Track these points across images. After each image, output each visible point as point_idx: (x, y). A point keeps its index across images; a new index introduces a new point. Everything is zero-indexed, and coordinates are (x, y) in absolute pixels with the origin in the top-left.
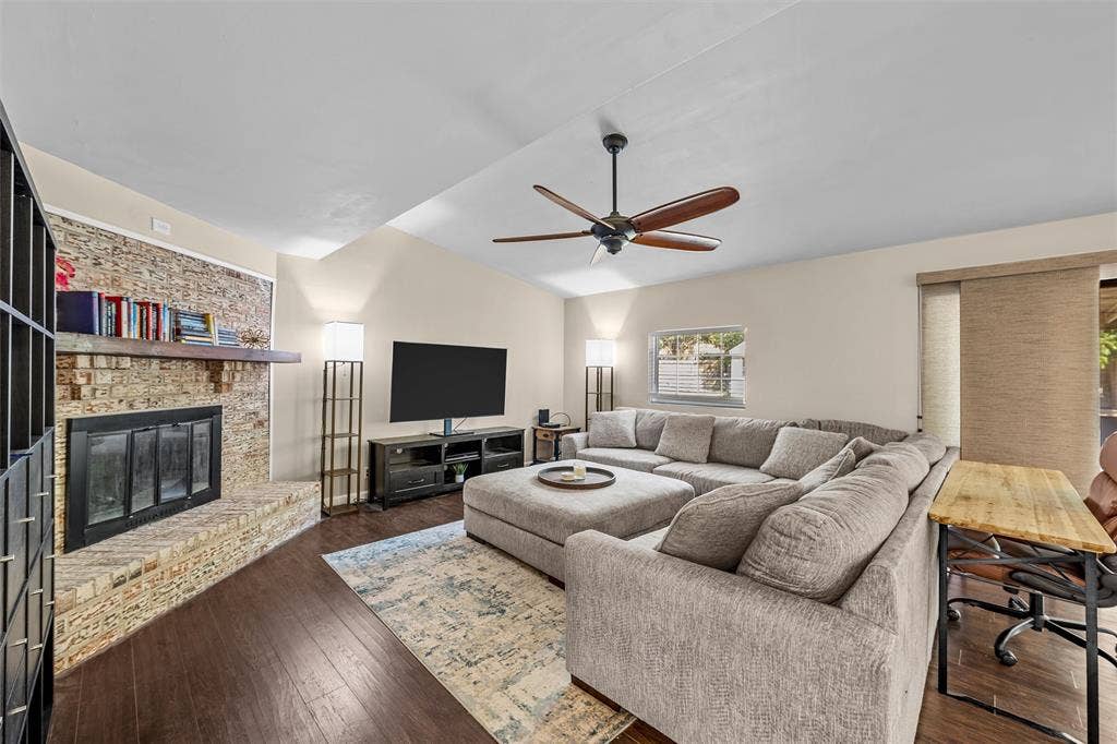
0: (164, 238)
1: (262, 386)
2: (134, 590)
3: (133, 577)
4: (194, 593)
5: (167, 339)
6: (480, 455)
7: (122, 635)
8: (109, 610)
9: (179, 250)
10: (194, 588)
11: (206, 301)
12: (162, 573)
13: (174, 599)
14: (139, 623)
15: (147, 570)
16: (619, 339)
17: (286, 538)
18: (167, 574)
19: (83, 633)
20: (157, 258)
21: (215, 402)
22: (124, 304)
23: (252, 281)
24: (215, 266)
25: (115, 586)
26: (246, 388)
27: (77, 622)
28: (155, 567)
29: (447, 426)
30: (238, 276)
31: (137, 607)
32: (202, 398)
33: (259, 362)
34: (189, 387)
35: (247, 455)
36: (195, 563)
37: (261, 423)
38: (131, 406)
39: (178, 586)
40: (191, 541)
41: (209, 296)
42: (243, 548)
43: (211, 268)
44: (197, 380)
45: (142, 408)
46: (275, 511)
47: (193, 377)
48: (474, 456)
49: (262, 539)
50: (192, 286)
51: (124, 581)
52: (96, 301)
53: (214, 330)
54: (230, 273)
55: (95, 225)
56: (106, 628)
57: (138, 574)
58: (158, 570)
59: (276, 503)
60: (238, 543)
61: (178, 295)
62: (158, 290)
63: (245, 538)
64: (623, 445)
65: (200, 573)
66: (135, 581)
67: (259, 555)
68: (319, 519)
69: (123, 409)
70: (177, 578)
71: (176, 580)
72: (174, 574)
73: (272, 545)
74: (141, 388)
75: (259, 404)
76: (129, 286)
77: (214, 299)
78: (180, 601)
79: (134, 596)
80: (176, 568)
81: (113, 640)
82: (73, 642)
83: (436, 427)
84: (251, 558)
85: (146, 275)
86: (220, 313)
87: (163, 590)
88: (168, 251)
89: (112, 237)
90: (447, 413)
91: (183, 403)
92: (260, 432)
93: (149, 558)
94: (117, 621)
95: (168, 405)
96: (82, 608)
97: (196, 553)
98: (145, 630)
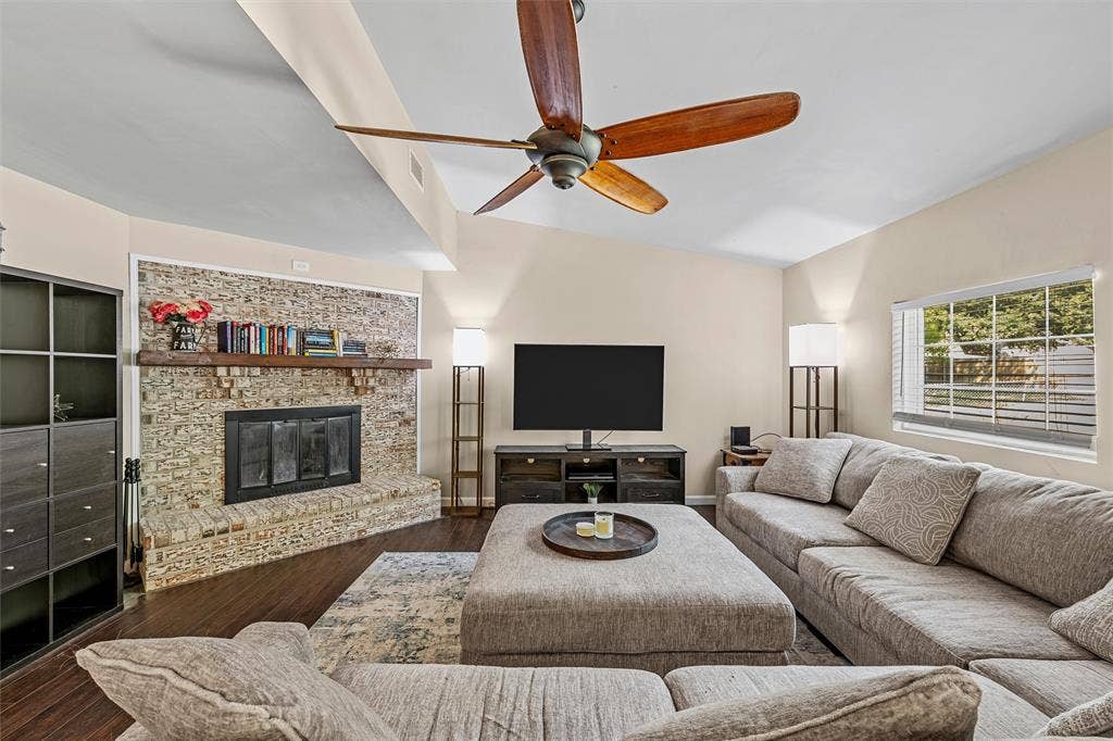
0: (300, 275)
1: (407, 389)
2: (222, 543)
3: (219, 533)
4: (281, 556)
5: (294, 353)
6: (615, 478)
7: (211, 574)
8: (198, 552)
9: (317, 282)
10: (280, 552)
11: (346, 320)
12: (249, 535)
13: (260, 557)
14: (226, 569)
15: (234, 530)
16: (848, 322)
17: (389, 528)
18: (253, 537)
19: (177, 565)
20: (297, 291)
21: (356, 402)
22: (252, 328)
23: (396, 299)
24: (354, 291)
25: (205, 536)
26: (390, 391)
27: (173, 556)
28: (242, 529)
29: (587, 438)
30: (379, 296)
31: (225, 556)
32: (343, 400)
33: (404, 369)
34: (330, 391)
35: (392, 449)
36: (282, 533)
37: (407, 422)
38: (277, 404)
39: (264, 548)
40: (278, 515)
41: (349, 316)
42: (335, 528)
43: (350, 292)
44: (338, 385)
45: (287, 406)
46: (376, 501)
47: (334, 382)
48: (609, 478)
49: (361, 525)
50: (331, 309)
51: (213, 535)
52: (229, 328)
53: (339, 343)
54: (369, 294)
55: (245, 274)
56: (196, 565)
57: (226, 531)
58: (245, 532)
59: (379, 494)
60: (330, 523)
61: (320, 317)
62: (299, 315)
63: (338, 521)
64: (806, 496)
65: (287, 542)
66: (222, 536)
67: (356, 537)
68: (438, 516)
69: (271, 406)
70: (263, 541)
71: (262, 542)
72: (259, 538)
73: (372, 532)
74: (285, 390)
75: (405, 405)
76: (275, 314)
77: (354, 317)
78: (266, 560)
79: (222, 547)
80: (262, 533)
81: (203, 576)
82: (170, 569)
83: (575, 438)
84: (346, 538)
85: (289, 304)
86: (361, 329)
87: (249, 548)
88: (308, 284)
89: (258, 280)
90: (587, 424)
91: (324, 402)
92: (405, 430)
93: (236, 520)
94: (206, 562)
95: (309, 404)
96: (178, 547)
97: (283, 524)
98: (231, 574)
